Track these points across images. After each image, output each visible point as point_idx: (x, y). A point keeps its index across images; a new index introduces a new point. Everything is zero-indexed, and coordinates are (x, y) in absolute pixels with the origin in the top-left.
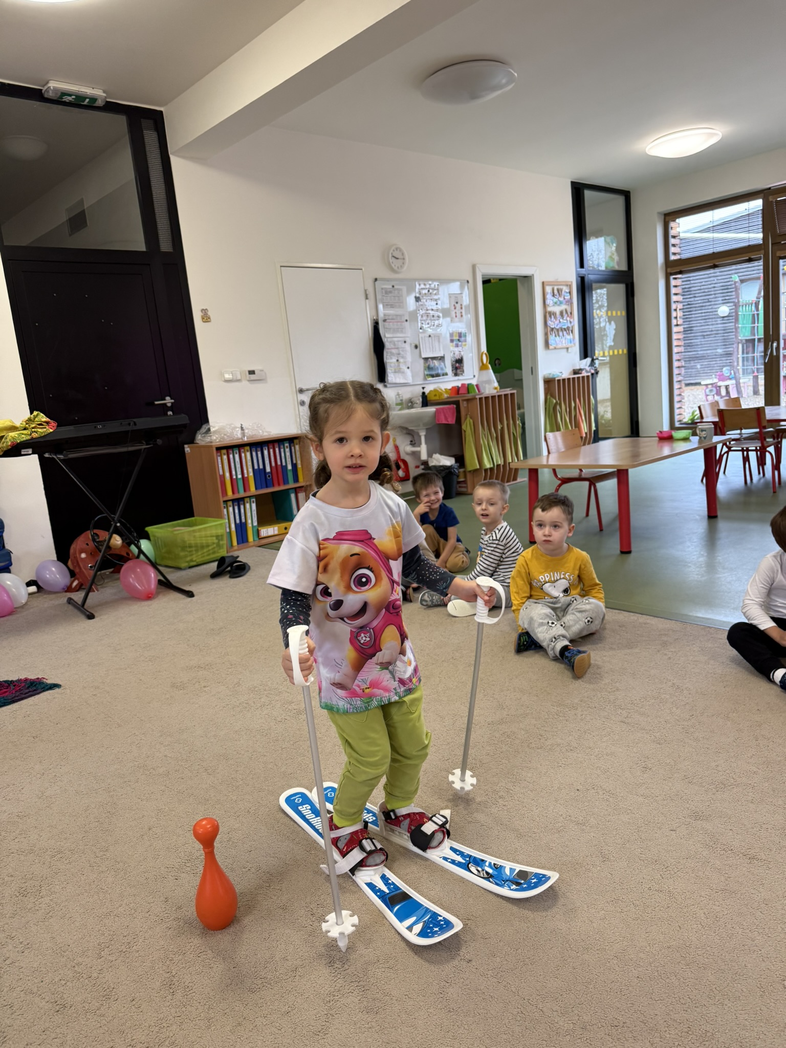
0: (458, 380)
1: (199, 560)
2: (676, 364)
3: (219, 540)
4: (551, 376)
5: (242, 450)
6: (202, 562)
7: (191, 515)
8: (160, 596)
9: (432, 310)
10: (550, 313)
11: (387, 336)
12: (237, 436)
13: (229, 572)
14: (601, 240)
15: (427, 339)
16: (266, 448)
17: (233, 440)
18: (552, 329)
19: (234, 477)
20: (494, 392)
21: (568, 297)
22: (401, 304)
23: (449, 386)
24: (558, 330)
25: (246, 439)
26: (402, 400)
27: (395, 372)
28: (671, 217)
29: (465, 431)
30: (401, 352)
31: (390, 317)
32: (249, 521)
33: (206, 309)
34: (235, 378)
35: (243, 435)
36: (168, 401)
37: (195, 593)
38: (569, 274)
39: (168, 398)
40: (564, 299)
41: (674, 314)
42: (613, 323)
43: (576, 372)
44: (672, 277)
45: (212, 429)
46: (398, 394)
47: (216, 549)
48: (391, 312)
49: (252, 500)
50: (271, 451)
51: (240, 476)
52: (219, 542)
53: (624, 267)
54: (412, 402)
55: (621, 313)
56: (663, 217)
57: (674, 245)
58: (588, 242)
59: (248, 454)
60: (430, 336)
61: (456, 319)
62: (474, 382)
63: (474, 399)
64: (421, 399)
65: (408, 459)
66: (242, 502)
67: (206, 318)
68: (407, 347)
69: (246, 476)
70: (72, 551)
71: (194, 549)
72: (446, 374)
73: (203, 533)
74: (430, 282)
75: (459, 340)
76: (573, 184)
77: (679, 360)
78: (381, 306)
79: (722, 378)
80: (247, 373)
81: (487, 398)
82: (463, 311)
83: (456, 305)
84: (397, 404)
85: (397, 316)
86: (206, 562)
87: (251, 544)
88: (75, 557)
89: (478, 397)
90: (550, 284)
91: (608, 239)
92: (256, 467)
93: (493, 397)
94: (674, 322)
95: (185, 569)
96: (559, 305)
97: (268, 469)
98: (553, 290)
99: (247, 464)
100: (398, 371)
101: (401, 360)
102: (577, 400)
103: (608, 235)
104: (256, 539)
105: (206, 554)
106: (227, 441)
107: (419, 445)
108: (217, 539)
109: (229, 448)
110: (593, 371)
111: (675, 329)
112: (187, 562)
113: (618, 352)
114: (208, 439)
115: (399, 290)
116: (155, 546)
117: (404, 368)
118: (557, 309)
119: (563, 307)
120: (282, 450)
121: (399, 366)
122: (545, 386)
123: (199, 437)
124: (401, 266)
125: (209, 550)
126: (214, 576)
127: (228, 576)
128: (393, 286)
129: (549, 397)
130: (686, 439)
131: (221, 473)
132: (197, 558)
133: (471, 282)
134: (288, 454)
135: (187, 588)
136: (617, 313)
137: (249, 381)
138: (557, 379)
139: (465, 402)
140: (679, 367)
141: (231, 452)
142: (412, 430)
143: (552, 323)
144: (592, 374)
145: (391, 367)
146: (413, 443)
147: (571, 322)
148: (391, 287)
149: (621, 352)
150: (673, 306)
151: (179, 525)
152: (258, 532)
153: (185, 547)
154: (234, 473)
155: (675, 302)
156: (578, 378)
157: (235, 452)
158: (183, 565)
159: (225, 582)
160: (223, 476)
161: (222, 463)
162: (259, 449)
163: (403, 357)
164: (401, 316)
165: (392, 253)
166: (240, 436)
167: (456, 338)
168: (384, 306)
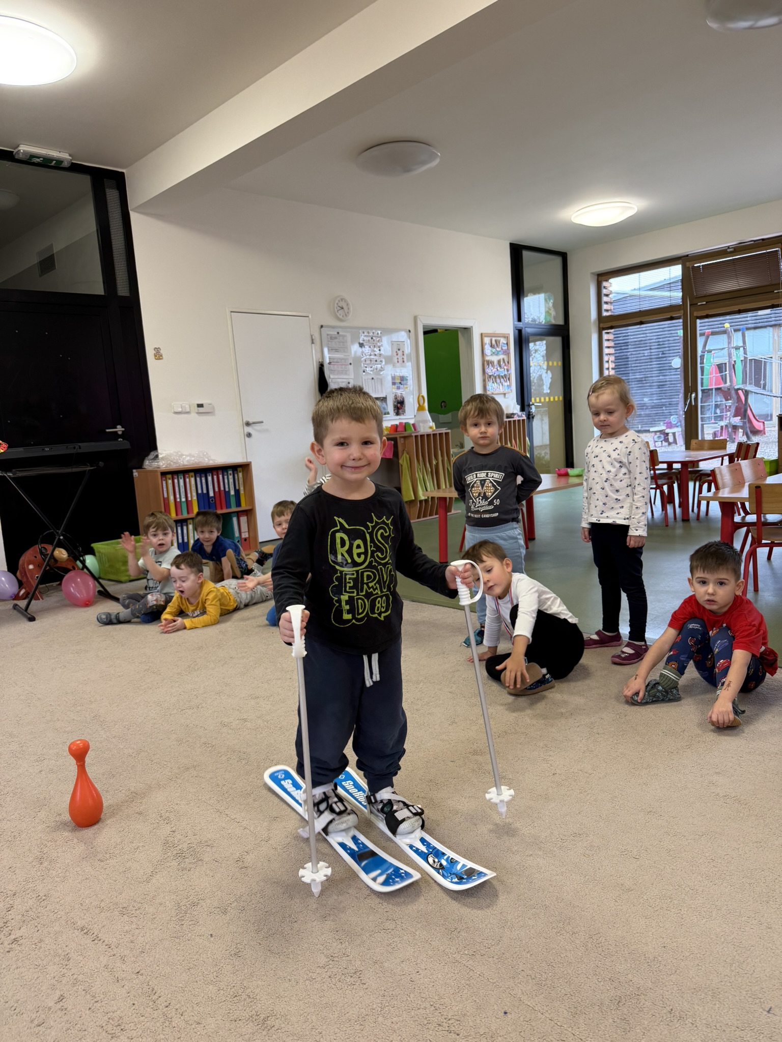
0: (400, 419)
5: (187, 475)
8: (99, 604)
9: (375, 355)
10: (488, 362)
11: (331, 376)
12: (183, 463)
14: (542, 296)
15: (370, 380)
16: (211, 474)
17: (179, 466)
18: (490, 376)
19: (178, 500)
20: (429, 431)
21: (505, 348)
22: (344, 348)
23: (391, 424)
24: (495, 377)
25: (191, 465)
28: (603, 278)
29: (402, 466)
31: (335, 361)
34: (184, 410)
35: (190, 461)
36: (119, 429)
38: (507, 327)
39: (119, 427)
40: (502, 349)
41: (606, 365)
42: (549, 372)
44: (604, 332)
45: (160, 456)
48: (337, 355)
50: (215, 477)
51: (183, 500)
53: (561, 322)
55: (557, 364)
56: (596, 277)
57: (606, 303)
58: (525, 299)
59: (193, 480)
60: (373, 379)
61: (398, 365)
62: (412, 422)
63: (412, 436)
66: (185, 523)
67: (158, 356)
69: (190, 499)
70: (21, 562)
72: (388, 413)
74: (374, 331)
75: (400, 383)
76: (512, 245)
78: (326, 350)
79: (670, 425)
80: (196, 406)
81: (422, 436)
82: (405, 357)
83: (398, 351)
85: (342, 359)
88: (24, 568)
89: (414, 435)
90: (488, 335)
91: (546, 295)
92: (200, 491)
93: (428, 435)
95: (125, 582)
96: (497, 355)
97: (211, 494)
98: (491, 340)
99: (191, 489)
102: (513, 441)
103: (545, 292)
106: (174, 467)
109: (175, 473)
113: (554, 399)
114: (155, 465)
115: (344, 336)
116: (100, 561)
118: (495, 359)
119: (501, 357)
120: (226, 477)
123: (147, 463)
124: (346, 315)
128: (338, 333)
131: (166, 496)
133: (412, 331)
134: (231, 480)
136: (553, 363)
137: (197, 413)
139: (402, 439)
141: (176, 477)
143: (490, 371)
147: (508, 371)
148: (336, 333)
149: (556, 399)
150: (606, 358)
154: (178, 496)
155: (607, 354)
157: (180, 477)
158: (123, 579)
160: (168, 498)
161: (166, 487)
162: (203, 475)
164: (345, 360)
165: (337, 304)
166: (186, 463)
167: (398, 381)
168: (329, 350)
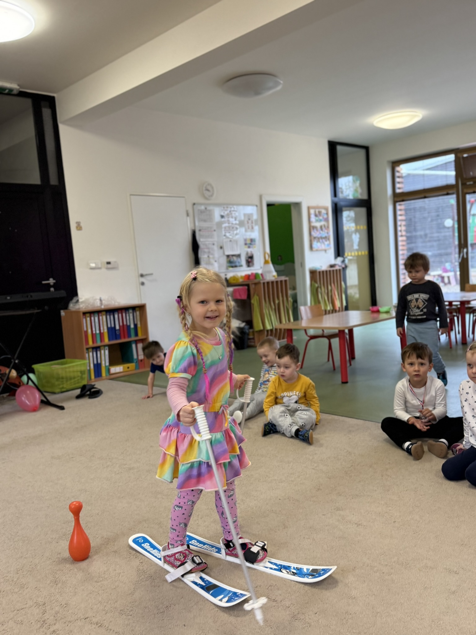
0: (250, 270)
1: (69, 387)
4: (314, 269)
5: (100, 314)
6: (70, 389)
7: (63, 357)
8: (42, 409)
9: (232, 224)
10: (313, 227)
11: (201, 241)
12: (97, 305)
13: (88, 395)
14: (350, 178)
15: (229, 242)
16: (117, 313)
17: (94, 307)
18: (315, 238)
19: (94, 332)
20: (273, 279)
21: (325, 216)
22: (210, 219)
23: (243, 274)
24: (319, 238)
25: (103, 307)
28: (396, 164)
29: (253, 304)
30: (211, 251)
31: (204, 228)
32: (103, 363)
33: (80, 222)
34: (97, 267)
35: (101, 304)
36: (51, 281)
37: (65, 407)
38: (327, 201)
39: (51, 279)
40: (323, 218)
41: (399, 228)
42: (358, 234)
43: (332, 266)
44: (397, 204)
45: (80, 300)
47: (80, 380)
48: (204, 225)
49: (106, 348)
50: (120, 315)
51: (98, 332)
52: (82, 375)
53: (365, 197)
55: (363, 227)
56: (391, 165)
57: (399, 183)
58: (340, 180)
59: (104, 317)
60: (231, 241)
61: (249, 230)
62: (260, 272)
63: (260, 283)
66: (99, 349)
67: (79, 227)
68: (215, 248)
69: (102, 331)
71: (65, 380)
72: (241, 266)
73: (71, 369)
74: (231, 206)
75: (250, 244)
76: (329, 142)
78: (197, 222)
79: (445, 271)
80: (106, 263)
81: (268, 283)
82: (254, 224)
83: (248, 220)
85: (208, 227)
86: (73, 388)
87: (104, 378)
89: (262, 282)
90: (314, 208)
91: (355, 177)
92: (109, 325)
93: (272, 282)
94: (399, 233)
95: (58, 393)
96: (319, 222)
97: (117, 327)
98: (315, 211)
99: (103, 324)
100: (208, 264)
101: (211, 256)
102: (333, 285)
103: (353, 175)
104: (108, 374)
105: (72, 383)
106: (90, 308)
108: (81, 373)
109: (92, 313)
110: (343, 266)
111: (400, 239)
112: (60, 388)
113: (361, 253)
114: (77, 307)
115: (210, 211)
116: (38, 378)
117: (212, 261)
118: (318, 225)
119: (323, 223)
120: (127, 315)
121: (209, 260)
122: (310, 275)
123: (72, 306)
124: (211, 195)
125: (75, 381)
126: (78, 397)
127: (88, 397)
128: (206, 208)
129: (313, 283)
131: (85, 329)
132: (66, 386)
133: (258, 205)
134: (131, 317)
135: (60, 404)
136: (361, 228)
137: (106, 268)
138: (318, 271)
139: (253, 285)
141: (92, 315)
143: (315, 234)
144: (343, 268)
145: (203, 259)
147: (328, 233)
148: (204, 209)
149: (363, 253)
150: (399, 223)
151: (54, 364)
152: (109, 370)
153: (59, 378)
154: (94, 329)
155: (399, 220)
156: (333, 271)
157: (95, 315)
158: (57, 390)
159: (86, 401)
160: (86, 332)
161: (86, 323)
162: (112, 314)
163: (212, 254)
164: (211, 227)
165: (205, 187)
167: (248, 242)
168: (199, 221)
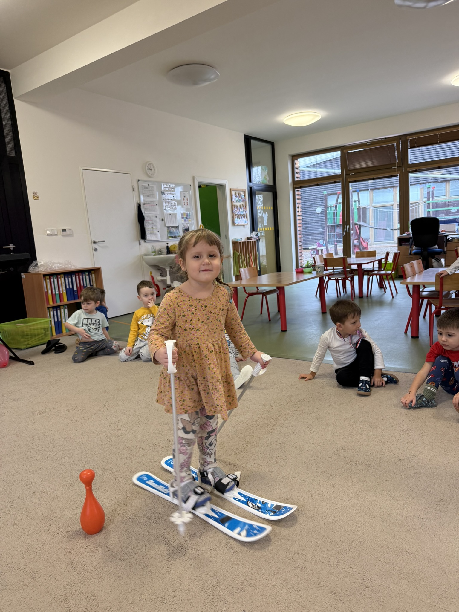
1: (34, 343)
2: (299, 236)
3: (46, 331)
4: (236, 240)
5: (59, 277)
6: (35, 345)
7: (25, 316)
8: (11, 365)
9: (171, 200)
10: (234, 206)
11: (146, 213)
13: (54, 350)
14: (260, 168)
15: (169, 216)
16: (74, 275)
17: (53, 270)
18: (236, 215)
19: (54, 293)
21: (243, 198)
22: (153, 195)
24: (239, 215)
25: (61, 270)
26: (155, 250)
27: (151, 234)
28: (295, 158)
30: (154, 222)
31: (147, 202)
33: (36, 192)
34: (53, 234)
36: (11, 246)
37: (34, 362)
38: (244, 185)
39: (11, 245)
41: (297, 210)
42: (266, 213)
43: (248, 239)
44: (296, 190)
45: (39, 264)
46: (153, 247)
47: (44, 337)
48: (148, 199)
49: (65, 307)
50: (77, 277)
51: (57, 293)
52: (45, 332)
53: (271, 183)
54: (161, 251)
55: (270, 208)
56: (291, 157)
57: (297, 173)
58: (253, 169)
59: (63, 279)
60: (170, 214)
61: (185, 206)
64: (166, 250)
65: (159, 284)
66: (59, 308)
67: (36, 197)
68: (158, 220)
69: (61, 292)
71: (30, 337)
73: (35, 327)
74: (170, 184)
75: (186, 218)
76: (245, 136)
77: (300, 234)
78: (142, 197)
79: (320, 245)
80: (61, 230)
82: (188, 202)
83: (184, 198)
84: (152, 252)
85: (151, 202)
86: (38, 344)
87: (65, 334)
90: (235, 190)
91: (264, 167)
92: (68, 287)
94: (297, 214)
95: (24, 349)
96: (239, 202)
97: (75, 289)
98: (236, 193)
99: (62, 285)
100: (152, 233)
101: (154, 227)
102: (250, 253)
103: (263, 165)
105: (37, 340)
106: (49, 271)
107: (166, 276)
108: (44, 330)
109: (50, 275)
110: (257, 238)
111: (298, 218)
112: (26, 345)
113: (270, 229)
114: (37, 270)
115: (152, 187)
117: (156, 231)
118: (238, 204)
119: (241, 203)
120: (84, 277)
121: (153, 230)
122: (233, 245)
123: (31, 269)
124: (153, 174)
125: (39, 338)
126: (44, 352)
127: (54, 352)
128: (149, 185)
129: (235, 251)
130: (310, 273)
131: (46, 290)
132: (32, 342)
133: (192, 185)
134: (88, 279)
135: (29, 360)
136: (268, 208)
137: (62, 235)
138: (239, 242)
140: (300, 238)
141: (52, 277)
142: (161, 267)
143: (236, 211)
144: (257, 240)
145: (148, 231)
146: (162, 275)
147: (245, 211)
148: (147, 185)
149: (271, 229)
150: (297, 205)
151: (18, 323)
153: (24, 335)
154: (54, 290)
155: (298, 203)
156: (250, 242)
157: (54, 277)
158: (23, 347)
159: (52, 356)
160: (47, 292)
161: (46, 284)
162: (69, 276)
163: (155, 225)
164: (153, 202)
165: (148, 166)
166: (57, 268)
167: (185, 216)
168: (143, 196)
